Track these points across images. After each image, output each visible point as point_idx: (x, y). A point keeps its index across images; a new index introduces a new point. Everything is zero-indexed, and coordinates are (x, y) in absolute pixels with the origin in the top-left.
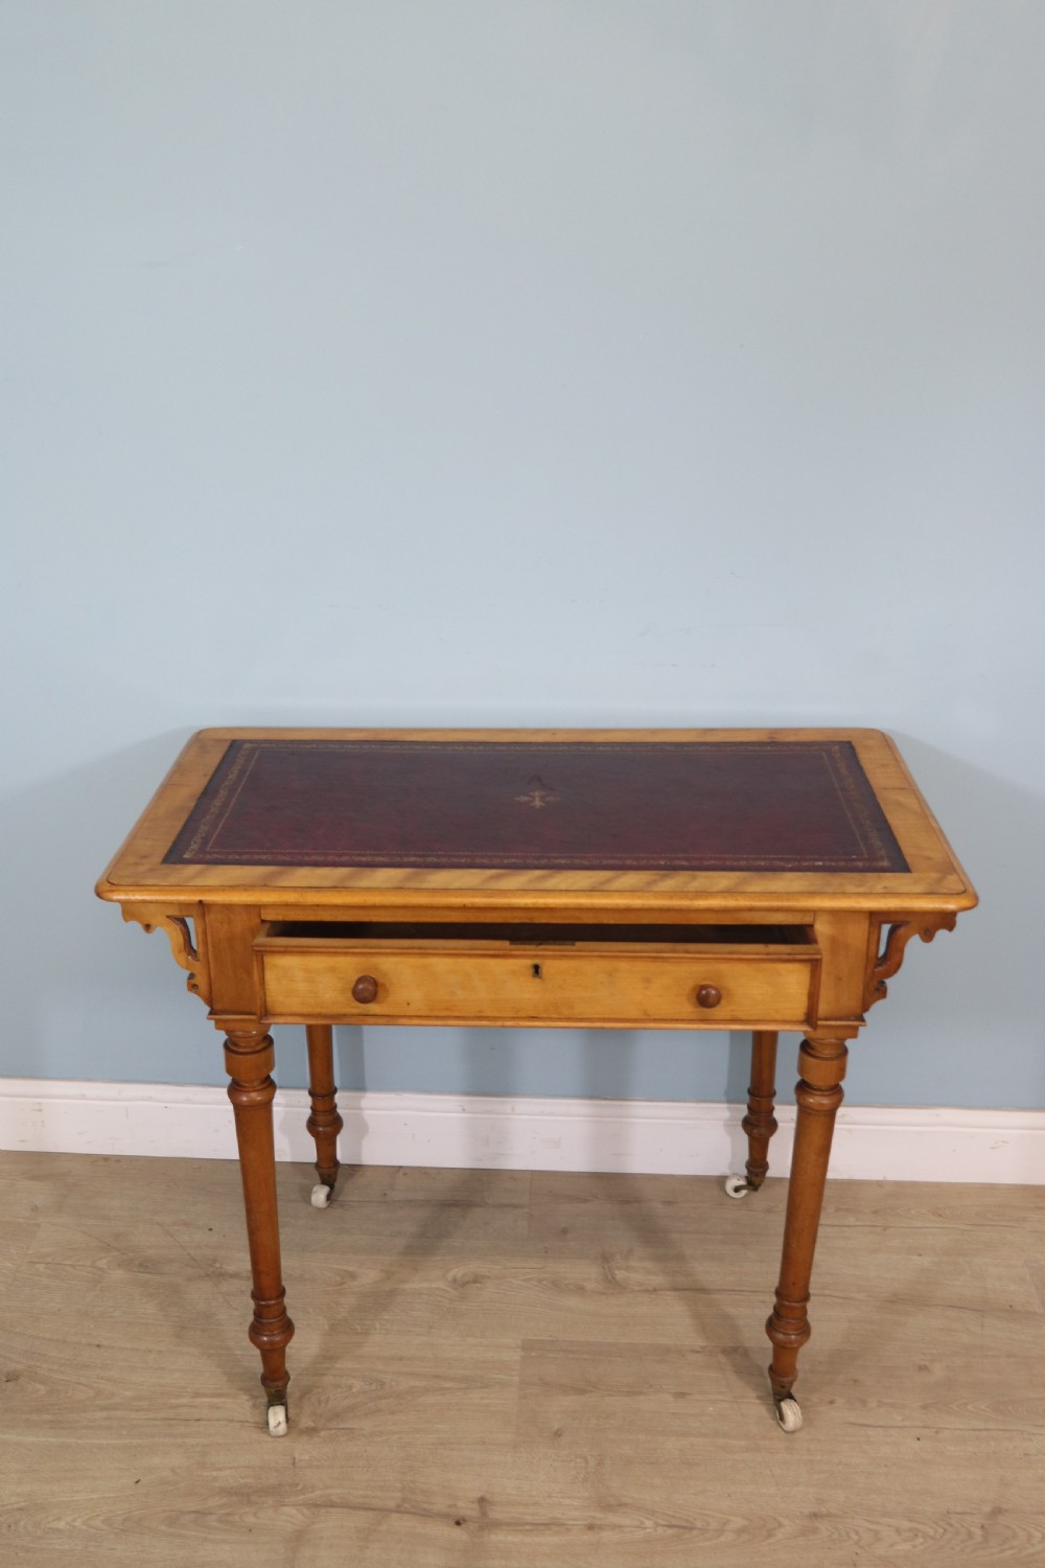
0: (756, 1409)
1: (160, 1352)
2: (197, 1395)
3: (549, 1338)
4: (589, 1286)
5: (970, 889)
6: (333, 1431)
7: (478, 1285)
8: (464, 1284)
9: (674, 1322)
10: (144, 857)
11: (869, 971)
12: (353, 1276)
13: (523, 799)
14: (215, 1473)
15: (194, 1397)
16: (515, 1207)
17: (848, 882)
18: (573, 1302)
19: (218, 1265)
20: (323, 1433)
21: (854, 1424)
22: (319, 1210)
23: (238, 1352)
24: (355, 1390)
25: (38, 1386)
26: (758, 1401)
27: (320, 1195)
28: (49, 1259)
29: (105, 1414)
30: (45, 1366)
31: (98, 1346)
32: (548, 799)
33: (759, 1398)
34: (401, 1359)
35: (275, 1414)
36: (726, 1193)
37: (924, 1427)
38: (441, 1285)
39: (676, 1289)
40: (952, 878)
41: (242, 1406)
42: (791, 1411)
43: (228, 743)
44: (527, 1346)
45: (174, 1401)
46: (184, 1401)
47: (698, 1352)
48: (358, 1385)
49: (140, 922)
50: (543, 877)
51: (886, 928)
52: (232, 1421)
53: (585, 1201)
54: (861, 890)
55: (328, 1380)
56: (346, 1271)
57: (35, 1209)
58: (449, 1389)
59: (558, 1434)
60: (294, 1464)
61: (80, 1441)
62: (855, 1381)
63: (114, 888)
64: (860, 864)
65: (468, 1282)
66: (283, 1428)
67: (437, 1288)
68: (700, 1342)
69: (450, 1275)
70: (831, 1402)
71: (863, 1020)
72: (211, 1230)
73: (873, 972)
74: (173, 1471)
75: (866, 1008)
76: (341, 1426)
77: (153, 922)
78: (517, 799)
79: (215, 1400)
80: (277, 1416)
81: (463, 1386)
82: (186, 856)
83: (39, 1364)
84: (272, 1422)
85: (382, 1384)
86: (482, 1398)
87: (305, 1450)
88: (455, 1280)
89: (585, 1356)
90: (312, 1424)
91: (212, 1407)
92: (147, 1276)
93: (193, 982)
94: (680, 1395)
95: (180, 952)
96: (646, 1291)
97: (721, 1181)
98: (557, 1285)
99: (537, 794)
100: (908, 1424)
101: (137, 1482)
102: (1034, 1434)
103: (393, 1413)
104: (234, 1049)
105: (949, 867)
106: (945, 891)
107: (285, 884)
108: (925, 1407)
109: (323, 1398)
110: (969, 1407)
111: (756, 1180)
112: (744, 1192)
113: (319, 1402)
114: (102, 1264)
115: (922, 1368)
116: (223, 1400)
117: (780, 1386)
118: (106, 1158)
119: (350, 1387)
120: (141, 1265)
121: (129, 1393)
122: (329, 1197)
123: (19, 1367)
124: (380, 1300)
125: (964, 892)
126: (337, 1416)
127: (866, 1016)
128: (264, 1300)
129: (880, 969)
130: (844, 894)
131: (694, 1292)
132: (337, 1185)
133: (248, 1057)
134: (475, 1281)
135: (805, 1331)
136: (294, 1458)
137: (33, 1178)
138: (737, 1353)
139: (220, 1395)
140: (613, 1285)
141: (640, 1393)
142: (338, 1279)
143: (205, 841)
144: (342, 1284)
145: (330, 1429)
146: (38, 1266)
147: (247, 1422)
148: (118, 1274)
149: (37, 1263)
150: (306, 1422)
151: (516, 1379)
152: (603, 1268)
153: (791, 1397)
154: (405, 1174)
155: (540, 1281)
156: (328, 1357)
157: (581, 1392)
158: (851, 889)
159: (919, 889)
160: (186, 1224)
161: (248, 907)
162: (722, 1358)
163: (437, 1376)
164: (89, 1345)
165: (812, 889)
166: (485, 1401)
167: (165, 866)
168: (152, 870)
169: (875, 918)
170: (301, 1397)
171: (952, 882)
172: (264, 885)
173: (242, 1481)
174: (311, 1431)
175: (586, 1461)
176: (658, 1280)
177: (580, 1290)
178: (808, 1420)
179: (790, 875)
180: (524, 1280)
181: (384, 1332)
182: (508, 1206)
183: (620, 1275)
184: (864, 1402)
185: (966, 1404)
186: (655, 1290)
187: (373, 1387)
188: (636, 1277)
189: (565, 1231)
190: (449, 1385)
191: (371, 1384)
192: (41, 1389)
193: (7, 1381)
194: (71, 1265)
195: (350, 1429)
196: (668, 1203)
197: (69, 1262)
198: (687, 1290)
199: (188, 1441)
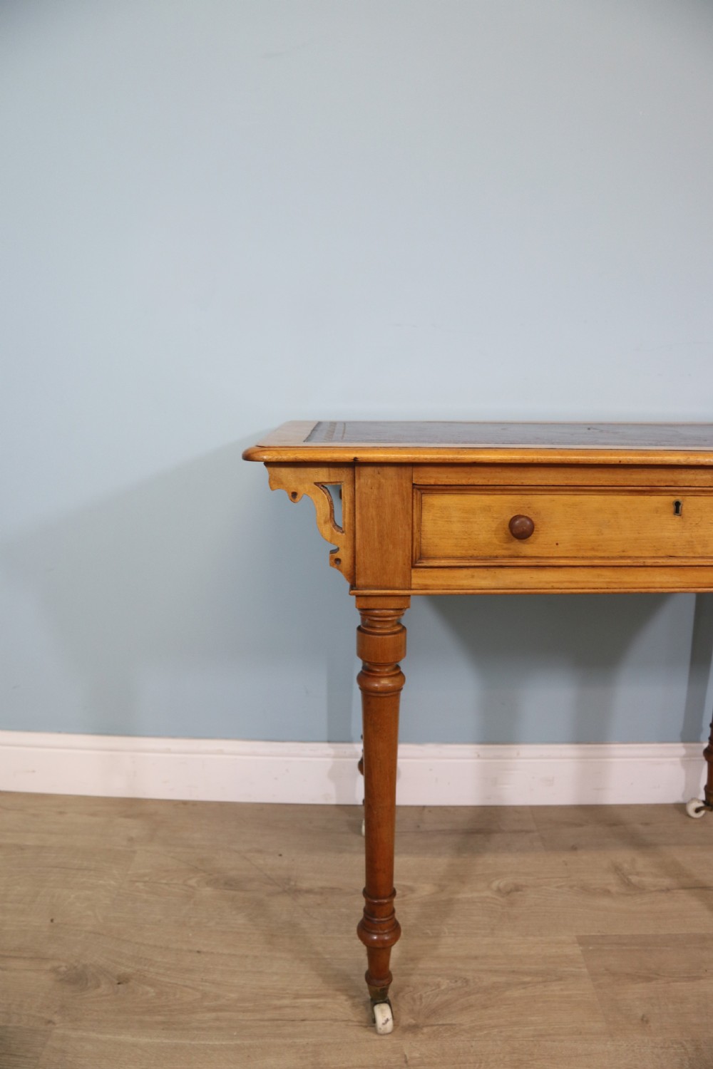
1: (256, 957)
2: (297, 996)
3: (599, 934)
4: (614, 889)
6: (435, 1028)
7: (519, 893)
8: (509, 893)
12: (411, 890)
15: (295, 998)
16: (527, 832)
18: (605, 902)
19: (293, 883)
20: (425, 1030)
23: (327, 956)
24: (443, 988)
25: (149, 989)
28: (147, 879)
29: (214, 1015)
30: (152, 969)
31: (199, 952)
34: (476, 958)
35: (381, 1012)
36: (688, 816)
38: (488, 893)
39: (684, 888)
41: (341, 1006)
44: (582, 941)
45: (278, 1002)
46: (286, 1002)
48: (445, 984)
52: (336, 1020)
53: (581, 825)
55: (415, 979)
56: (404, 886)
57: (131, 839)
58: (529, 983)
59: (644, 1020)
60: (406, 1062)
61: (193, 1043)
66: (390, 1025)
67: (487, 897)
69: (495, 884)
72: (280, 855)
76: (440, 1023)
79: (315, 1001)
80: (383, 1014)
81: (540, 979)
83: (146, 968)
84: (379, 1020)
85: (467, 981)
86: (562, 990)
87: (415, 1048)
88: (499, 890)
89: (637, 948)
90: (413, 1022)
91: (314, 1007)
92: (233, 893)
96: (662, 891)
97: (681, 808)
98: (586, 890)
103: (485, 1007)
109: (416, 996)
112: (703, 812)
113: (413, 1000)
114: (192, 882)
116: (322, 1000)
118: (185, 803)
119: (438, 985)
120: (226, 883)
121: (232, 995)
123: (129, 970)
124: (441, 908)
126: (434, 1012)
136: (405, 1056)
137: (128, 816)
139: (319, 996)
140: (632, 889)
141: (700, 978)
144: (404, 896)
145: (432, 1025)
146: (137, 884)
147: (349, 1020)
148: (208, 891)
149: (137, 881)
150: (408, 1019)
151: (585, 970)
152: (618, 874)
154: (430, 811)
155: (571, 887)
156: (409, 958)
157: (649, 979)
160: (260, 851)
163: (514, 972)
164: (190, 951)
166: (566, 993)
174: (414, 1029)
176: (666, 882)
177: (607, 893)
180: (557, 887)
181: (453, 935)
182: (521, 831)
183: (634, 879)
187: (459, 984)
188: (648, 880)
189: (574, 848)
190: (527, 979)
191: (456, 981)
192: (151, 991)
193: (119, 984)
194: (166, 884)
195: (451, 1025)
196: (647, 824)
197: (164, 881)
198: (694, 888)
199: (298, 1041)
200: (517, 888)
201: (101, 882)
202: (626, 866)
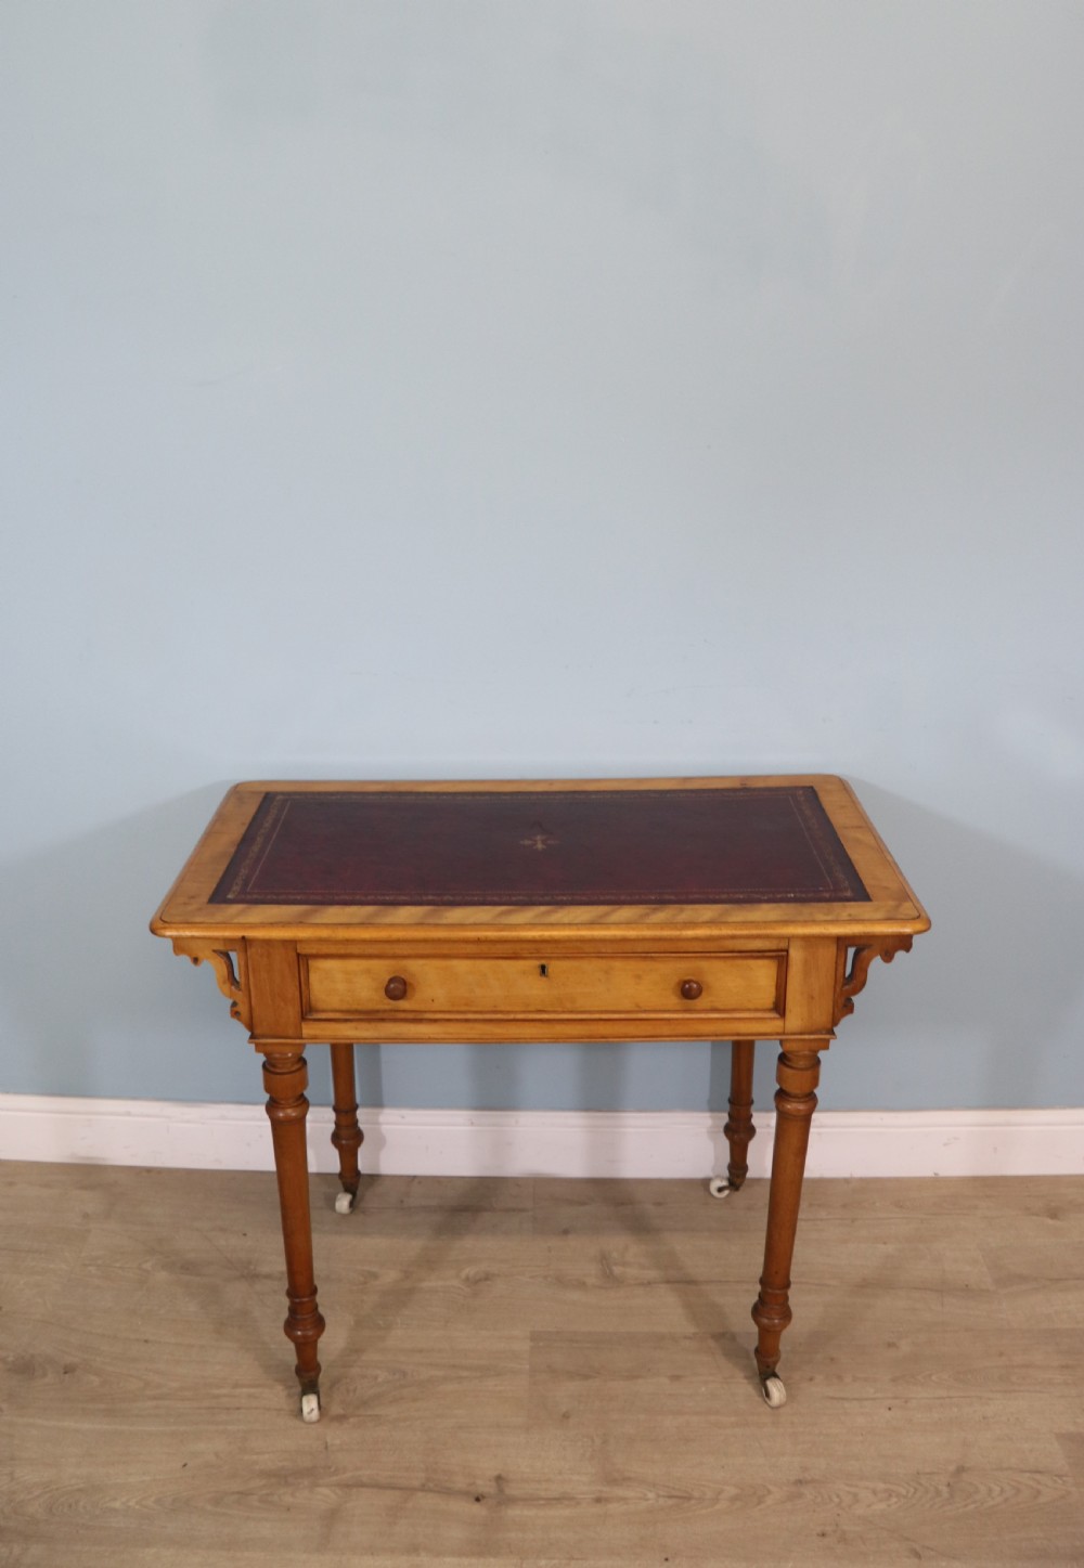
0: (743, 1388)
1: (202, 1347)
2: (236, 1386)
3: (555, 1330)
4: (590, 1281)
5: (923, 914)
6: (361, 1418)
7: (489, 1282)
8: (477, 1282)
9: (668, 1312)
10: (193, 897)
11: (838, 989)
12: (375, 1276)
13: (527, 842)
14: (255, 1457)
15: (234, 1388)
16: (520, 1210)
17: (818, 911)
18: (575, 1296)
19: (252, 1267)
20: (351, 1420)
21: (833, 1398)
22: (343, 1216)
23: (273, 1346)
24: (380, 1380)
25: (93, 1378)
26: (745, 1381)
27: (343, 1203)
28: (100, 1262)
29: (153, 1403)
30: (98, 1359)
31: (146, 1341)
32: (549, 842)
33: (746, 1378)
34: (421, 1351)
35: (308, 1402)
36: (710, 1193)
37: (896, 1398)
38: (455, 1283)
39: (668, 1282)
40: (908, 905)
41: (277, 1396)
42: (776, 1389)
43: (263, 795)
44: (535, 1337)
45: (217, 1392)
46: (224, 1391)
47: (690, 1338)
48: (382, 1376)
49: (190, 955)
50: (548, 912)
51: (851, 951)
53: (583, 1204)
54: (829, 918)
55: (354, 1371)
56: (369, 1271)
57: (86, 1216)
58: (465, 1377)
59: (566, 1416)
60: (326, 1448)
61: (131, 1428)
62: (832, 1359)
63: (167, 925)
64: (827, 895)
65: (480, 1280)
66: (315, 1415)
67: (452, 1286)
68: (691, 1330)
69: (463, 1274)
70: (811, 1379)
71: (833, 1033)
72: (245, 1235)
73: (841, 990)
74: (217, 1454)
75: (835, 1022)
76: (369, 1413)
77: (200, 955)
78: (522, 842)
79: (252, 1390)
80: (310, 1404)
81: (479, 1374)
82: (230, 896)
83: (93, 1357)
84: (306, 1409)
85: (404, 1374)
86: (496, 1385)
87: (336, 1436)
88: (467, 1279)
89: (588, 1345)
90: (342, 1412)
91: (251, 1396)
92: (189, 1277)
93: (235, 1009)
94: (675, 1378)
95: (224, 983)
96: (642, 1284)
97: (706, 1182)
98: (561, 1281)
99: (539, 838)
100: (879, 1395)
101: (185, 1465)
102: (990, 1399)
103: (415, 1400)
104: (272, 1069)
105: (904, 895)
106: (903, 917)
107: (318, 921)
108: (894, 1380)
109: (351, 1388)
110: (934, 1378)
111: (738, 1181)
112: (726, 1192)
113: (348, 1391)
114: (147, 1266)
115: (891, 1345)
116: (260, 1390)
117: (765, 1366)
118: (149, 1170)
119: (376, 1378)
120: (183, 1267)
122: (352, 1204)
123: (76, 1360)
124: (401, 1297)
125: (919, 917)
126: (365, 1403)
127: (835, 1029)
128: (298, 1297)
129: (847, 987)
130: (814, 922)
131: (684, 1283)
132: (358, 1193)
133: (286, 1076)
134: (487, 1279)
135: (787, 1315)
136: (326, 1443)
137: (84, 1188)
138: (725, 1339)
139: (258, 1386)
140: (610, 1279)
141: (639, 1377)
142: (362, 1279)
143: (246, 883)
144: (365, 1283)
145: (359, 1416)
146: (90, 1268)
147: (282, 1410)
148: (162, 1275)
149: (90, 1265)
150: (336, 1409)
151: (528, 1367)
152: (602, 1264)
153: (775, 1375)
154: (420, 1183)
155: (545, 1277)
156: (355, 1349)
157: (586, 1377)
158: (821, 917)
159: (879, 915)
160: (222, 1230)
161: (285, 942)
162: (712, 1343)
163: (454, 1366)
164: (138, 1340)
165: (786, 918)
166: (499, 1388)
167: (210, 906)
168: (200, 909)
169: (842, 942)
170: (331, 1387)
171: (907, 908)
172: (300, 922)
173: (281, 1464)
174: (341, 1418)
175: (593, 1441)
176: (652, 1274)
177: (581, 1285)
178: (791, 1396)
179: (765, 906)
180: (532, 1277)
181: (404, 1326)
182: (514, 1210)
183: (617, 1270)
184: (840, 1378)
185: (930, 1375)
186: (649, 1283)
187: (397, 1377)
188: (632, 1272)
189: (566, 1232)
190: (465, 1374)
191: (394, 1374)
192: (96, 1380)
193: (66, 1373)
194: (120, 1268)
195: (376, 1416)
196: (659, 1204)
197: (118, 1265)
198: (678, 1282)
199: (229, 1428)
200: (487, 1277)
201: (52, 1266)
202: (615, 1255)
